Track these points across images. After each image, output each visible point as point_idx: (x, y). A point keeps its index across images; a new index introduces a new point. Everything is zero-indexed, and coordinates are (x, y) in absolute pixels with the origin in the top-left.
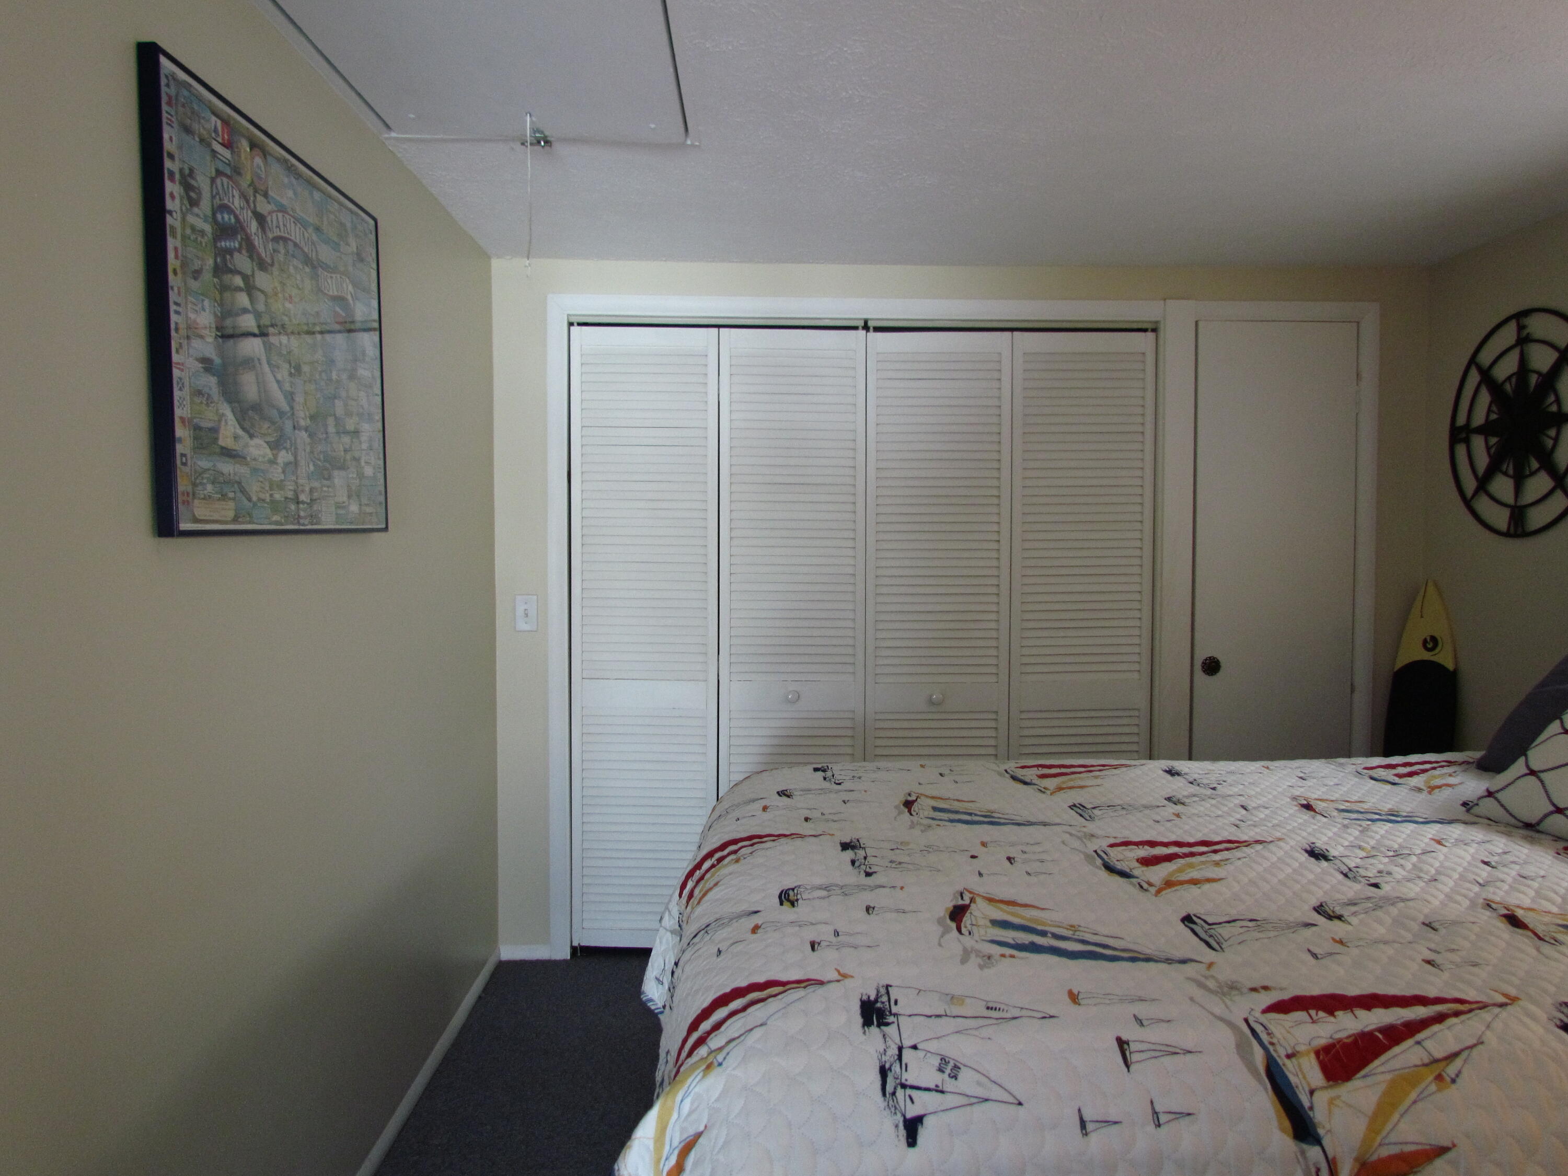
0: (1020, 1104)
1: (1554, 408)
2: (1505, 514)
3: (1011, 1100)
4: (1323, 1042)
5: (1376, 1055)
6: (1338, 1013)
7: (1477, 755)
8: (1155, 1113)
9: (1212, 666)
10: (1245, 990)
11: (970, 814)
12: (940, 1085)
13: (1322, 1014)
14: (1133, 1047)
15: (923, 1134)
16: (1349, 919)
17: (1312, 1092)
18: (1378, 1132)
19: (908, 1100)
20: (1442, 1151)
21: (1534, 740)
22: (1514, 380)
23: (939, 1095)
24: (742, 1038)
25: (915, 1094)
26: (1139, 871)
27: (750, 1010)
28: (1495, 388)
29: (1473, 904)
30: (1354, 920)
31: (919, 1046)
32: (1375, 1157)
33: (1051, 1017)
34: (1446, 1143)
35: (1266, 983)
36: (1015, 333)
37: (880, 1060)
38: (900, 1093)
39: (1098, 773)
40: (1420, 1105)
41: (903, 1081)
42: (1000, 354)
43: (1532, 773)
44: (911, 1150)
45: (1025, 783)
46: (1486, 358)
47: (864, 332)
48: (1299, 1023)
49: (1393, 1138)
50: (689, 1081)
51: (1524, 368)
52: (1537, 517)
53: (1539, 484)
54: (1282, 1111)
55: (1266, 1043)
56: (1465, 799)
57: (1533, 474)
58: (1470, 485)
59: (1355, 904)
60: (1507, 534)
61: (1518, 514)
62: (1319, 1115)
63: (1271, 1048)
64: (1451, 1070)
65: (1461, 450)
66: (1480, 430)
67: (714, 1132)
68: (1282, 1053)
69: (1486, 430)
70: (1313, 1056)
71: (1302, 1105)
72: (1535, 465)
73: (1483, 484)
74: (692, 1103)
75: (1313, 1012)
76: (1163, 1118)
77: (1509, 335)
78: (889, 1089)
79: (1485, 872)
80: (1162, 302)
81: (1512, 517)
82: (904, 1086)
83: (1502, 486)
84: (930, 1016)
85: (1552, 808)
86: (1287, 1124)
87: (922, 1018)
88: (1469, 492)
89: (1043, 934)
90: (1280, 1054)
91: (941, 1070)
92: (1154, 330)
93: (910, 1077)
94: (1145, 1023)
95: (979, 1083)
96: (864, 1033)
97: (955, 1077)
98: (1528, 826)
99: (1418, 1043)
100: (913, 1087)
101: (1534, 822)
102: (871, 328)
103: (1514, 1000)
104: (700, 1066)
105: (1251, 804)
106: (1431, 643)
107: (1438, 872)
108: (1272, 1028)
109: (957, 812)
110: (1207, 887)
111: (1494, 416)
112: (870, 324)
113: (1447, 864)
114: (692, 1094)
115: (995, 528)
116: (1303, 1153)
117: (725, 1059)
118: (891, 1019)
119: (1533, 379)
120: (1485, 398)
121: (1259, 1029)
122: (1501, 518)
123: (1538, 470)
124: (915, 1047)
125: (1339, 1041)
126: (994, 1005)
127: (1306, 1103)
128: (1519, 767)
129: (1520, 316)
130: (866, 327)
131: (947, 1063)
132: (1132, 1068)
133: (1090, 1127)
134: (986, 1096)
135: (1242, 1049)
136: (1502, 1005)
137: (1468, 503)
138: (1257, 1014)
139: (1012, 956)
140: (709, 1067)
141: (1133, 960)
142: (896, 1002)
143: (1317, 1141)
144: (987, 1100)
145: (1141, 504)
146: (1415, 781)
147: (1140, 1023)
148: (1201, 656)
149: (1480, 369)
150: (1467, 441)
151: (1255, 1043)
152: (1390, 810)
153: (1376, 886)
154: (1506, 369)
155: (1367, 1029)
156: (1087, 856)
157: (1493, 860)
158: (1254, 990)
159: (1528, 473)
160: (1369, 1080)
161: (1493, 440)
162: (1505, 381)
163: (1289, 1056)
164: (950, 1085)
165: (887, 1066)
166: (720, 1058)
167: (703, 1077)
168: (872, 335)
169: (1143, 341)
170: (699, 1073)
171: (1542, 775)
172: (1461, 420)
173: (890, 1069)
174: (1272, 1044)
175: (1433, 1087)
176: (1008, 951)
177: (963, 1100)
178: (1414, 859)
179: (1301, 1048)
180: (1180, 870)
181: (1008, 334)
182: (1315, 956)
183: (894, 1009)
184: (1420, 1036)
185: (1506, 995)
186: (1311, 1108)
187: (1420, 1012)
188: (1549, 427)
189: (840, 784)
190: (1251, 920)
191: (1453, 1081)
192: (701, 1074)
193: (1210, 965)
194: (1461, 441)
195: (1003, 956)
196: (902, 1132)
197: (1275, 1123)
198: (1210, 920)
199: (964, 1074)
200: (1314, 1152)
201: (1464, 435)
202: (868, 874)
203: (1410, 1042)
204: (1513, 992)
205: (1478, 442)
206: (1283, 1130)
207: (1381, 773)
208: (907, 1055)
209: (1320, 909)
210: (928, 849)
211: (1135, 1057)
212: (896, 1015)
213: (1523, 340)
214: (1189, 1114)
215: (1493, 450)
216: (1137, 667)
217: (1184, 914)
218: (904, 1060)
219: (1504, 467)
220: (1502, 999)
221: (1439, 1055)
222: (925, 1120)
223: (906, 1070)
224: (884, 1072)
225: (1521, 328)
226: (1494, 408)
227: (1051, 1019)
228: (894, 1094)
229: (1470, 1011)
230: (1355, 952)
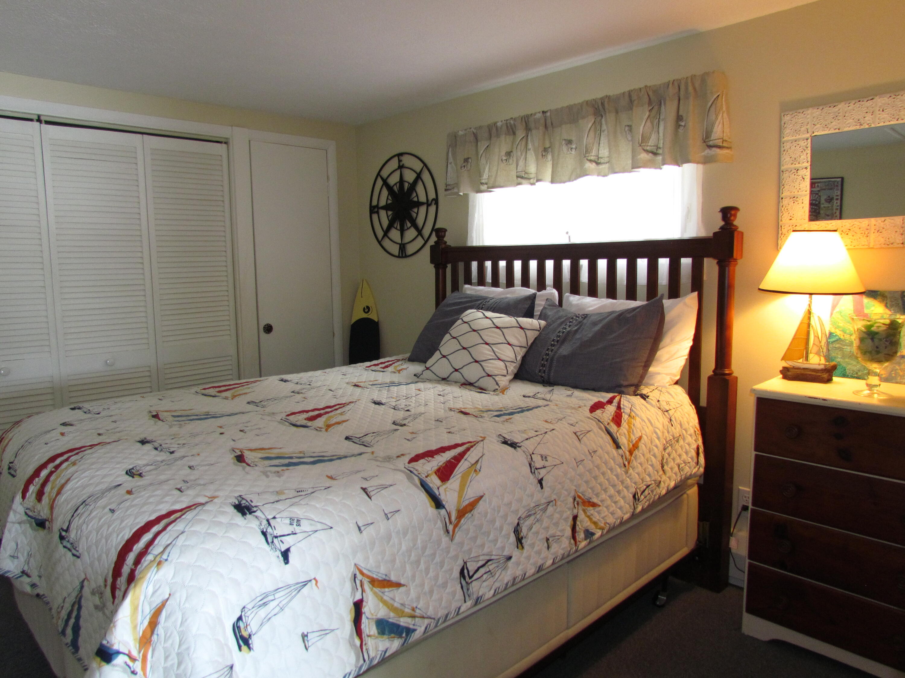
0: (331, 528)
1: (416, 199)
2: (398, 247)
3: (326, 527)
4: (436, 468)
5: (455, 467)
6: (435, 456)
7: (408, 355)
8: (386, 514)
9: (268, 329)
10: (395, 458)
11: (197, 415)
12: (293, 530)
13: (430, 458)
14: (369, 489)
15: (291, 556)
16: (409, 424)
17: (438, 488)
18: (461, 497)
19: (280, 542)
20: (481, 497)
21: (440, 343)
22: (398, 185)
23: (294, 535)
24: (174, 542)
25: (283, 538)
26: (309, 423)
27: (169, 528)
28: (390, 189)
29: (445, 411)
30: (410, 424)
31: (276, 516)
32: (462, 507)
33: (329, 487)
34: (482, 494)
35: (402, 453)
36: (144, 136)
37: (260, 529)
38: (275, 540)
39: (246, 386)
40: (472, 482)
41: (275, 535)
42: (136, 148)
43: (444, 356)
44: (287, 565)
45: (213, 396)
46: (385, 174)
47: (38, 123)
48: (424, 464)
49: (467, 497)
50: (149, 575)
51: (402, 181)
52: (410, 249)
53: (411, 233)
54: (431, 500)
55: (417, 474)
56: (414, 373)
57: (408, 229)
58: (380, 234)
59: (406, 419)
60: (398, 257)
61: (403, 247)
62: (442, 497)
63: (419, 475)
64: (478, 467)
65: (375, 217)
66: (383, 208)
67: (177, 595)
68: (424, 476)
69: (386, 208)
70: (434, 474)
71: (436, 494)
72: (409, 225)
73: (386, 233)
74: (154, 586)
75: (426, 458)
76: (389, 516)
77: (394, 163)
78: (270, 540)
79: (441, 398)
80: (230, 127)
81: (400, 248)
82: (276, 537)
83: (395, 234)
84: (273, 503)
85: (454, 370)
86: (433, 504)
87: (271, 504)
88: (380, 238)
89: (291, 458)
90: (423, 476)
91: (291, 524)
92: (226, 143)
93: (277, 532)
94: (368, 479)
95: (311, 525)
96: (245, 519)
97: (299, 525)
98: (444, 379)
99: (466, 460)
100: (281, 536)
101: (446, 377)
102: (43, 121)
103: (484, 438)
104: (153, 565)
105: (333, 389)
106: (367, 309)
107: (425, 402)
108: (417, 468)
109: (188, 416)
110: (344, 424)
111: (389, 202)
112: (43, 118)
113: (427, 398)
114: (153, 581)
115: (139, 255)
116: (439, 513)
117: (168, 556)
118: (255, 509)
119: (406, 186)
120: (385, 192)
121: (412, 469)
122: (395, 249)
123: (410, 227)
124: (274, 518)
125: (441, 466)
126: (300, 490)
127: (437, 493)
128: (437, 355)
129: (400, 155)
130: (39, 120)
131: (293, 520)
132: (372, 498)
133: (362, 528)
134: (316, 530)
135: (410, 479)
136: (482, 441)
137: (379, 242)
138: (407, 464)
139: (287, 469)
140: (159, 563)
141: (340, 458)
142: (251, 501)
143: (444, 507)
144: (317, 531)
145: (225, 241)
146: (390, 369)
147: (366, 479)
148: (262, 324)
149: (382, 178)
150: (378, 213)
151: (413, 475)
152: (390, 382)
153: (408, 410)
154: (394, 180)
155: (448, 459)
156: (279, 422)
157: (441, 393)
158: (398, 457)
159: (406, 228)
160: (454, 479)
161: (390, 213)
162: (394, 186)
163: (426, 477)
164: (298, 529)
165: (265, 530)
166: (165, 556)
167: (157, 571)
168: (44, 126)
169: (221, 149)
170: (154, 569)
171: (448, 357)
172: (374, 203)
173: (266, 531)
174: (419, 474)
175: (474, 475)
176: (285, 468)
177: (306, 535)
178: (414, 398)
179: (430, 472)
180: (328, 419)
181: (140, 136)
182: (408, 440)
183: (253, 504)
184: (465, 457)
185: (481, 437)
186: (439, 495)
187: (460, 450)
188: (414, 207)
189: (99, 414)
190: (373, 433)
191: (480, 471)
192: (156, 569)
193: (373, 453)
194: (375, 213)
195: (283, 470)
196: (282, 559)
197: (428, 504)
198: (358, 436)
199: (303, 522)
200: (443, 512)
201: (376, 210)
202: (172, 453)
203: (463, 460)
204: (483, 436)
205: (383, 213)
206: (432, 507)
207: (373, 368)
208: (272, 522)
209: (394, 423)
210: (193, 435)
211: (371, 494)
212: (256, 506)
213: (401, 167)
214: (399, 511)
215: (390, 218)
216: (228, 332)
217: (344, 437)
218: (272, 524)
219: (395, 226)
220: (481, 439)
221: (473, 462)
222: (291, 549)
223: (275, 529)
224: (264, 534)
225: (400, 161)
226: (390, 198)
227: (329, 489)
228: (273, 542)
229: (475, 445)
230: (422, 435)
